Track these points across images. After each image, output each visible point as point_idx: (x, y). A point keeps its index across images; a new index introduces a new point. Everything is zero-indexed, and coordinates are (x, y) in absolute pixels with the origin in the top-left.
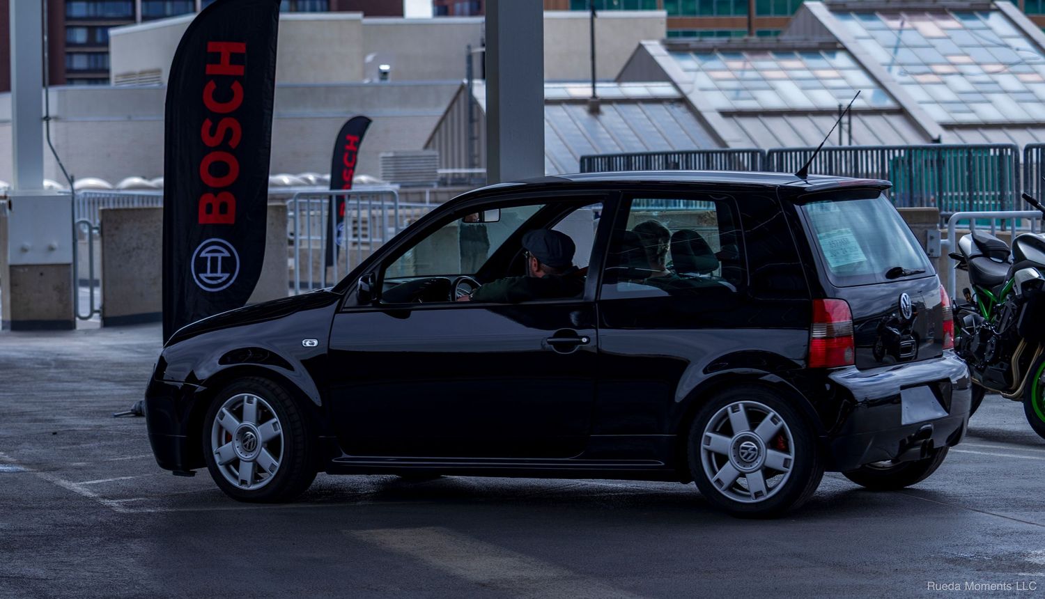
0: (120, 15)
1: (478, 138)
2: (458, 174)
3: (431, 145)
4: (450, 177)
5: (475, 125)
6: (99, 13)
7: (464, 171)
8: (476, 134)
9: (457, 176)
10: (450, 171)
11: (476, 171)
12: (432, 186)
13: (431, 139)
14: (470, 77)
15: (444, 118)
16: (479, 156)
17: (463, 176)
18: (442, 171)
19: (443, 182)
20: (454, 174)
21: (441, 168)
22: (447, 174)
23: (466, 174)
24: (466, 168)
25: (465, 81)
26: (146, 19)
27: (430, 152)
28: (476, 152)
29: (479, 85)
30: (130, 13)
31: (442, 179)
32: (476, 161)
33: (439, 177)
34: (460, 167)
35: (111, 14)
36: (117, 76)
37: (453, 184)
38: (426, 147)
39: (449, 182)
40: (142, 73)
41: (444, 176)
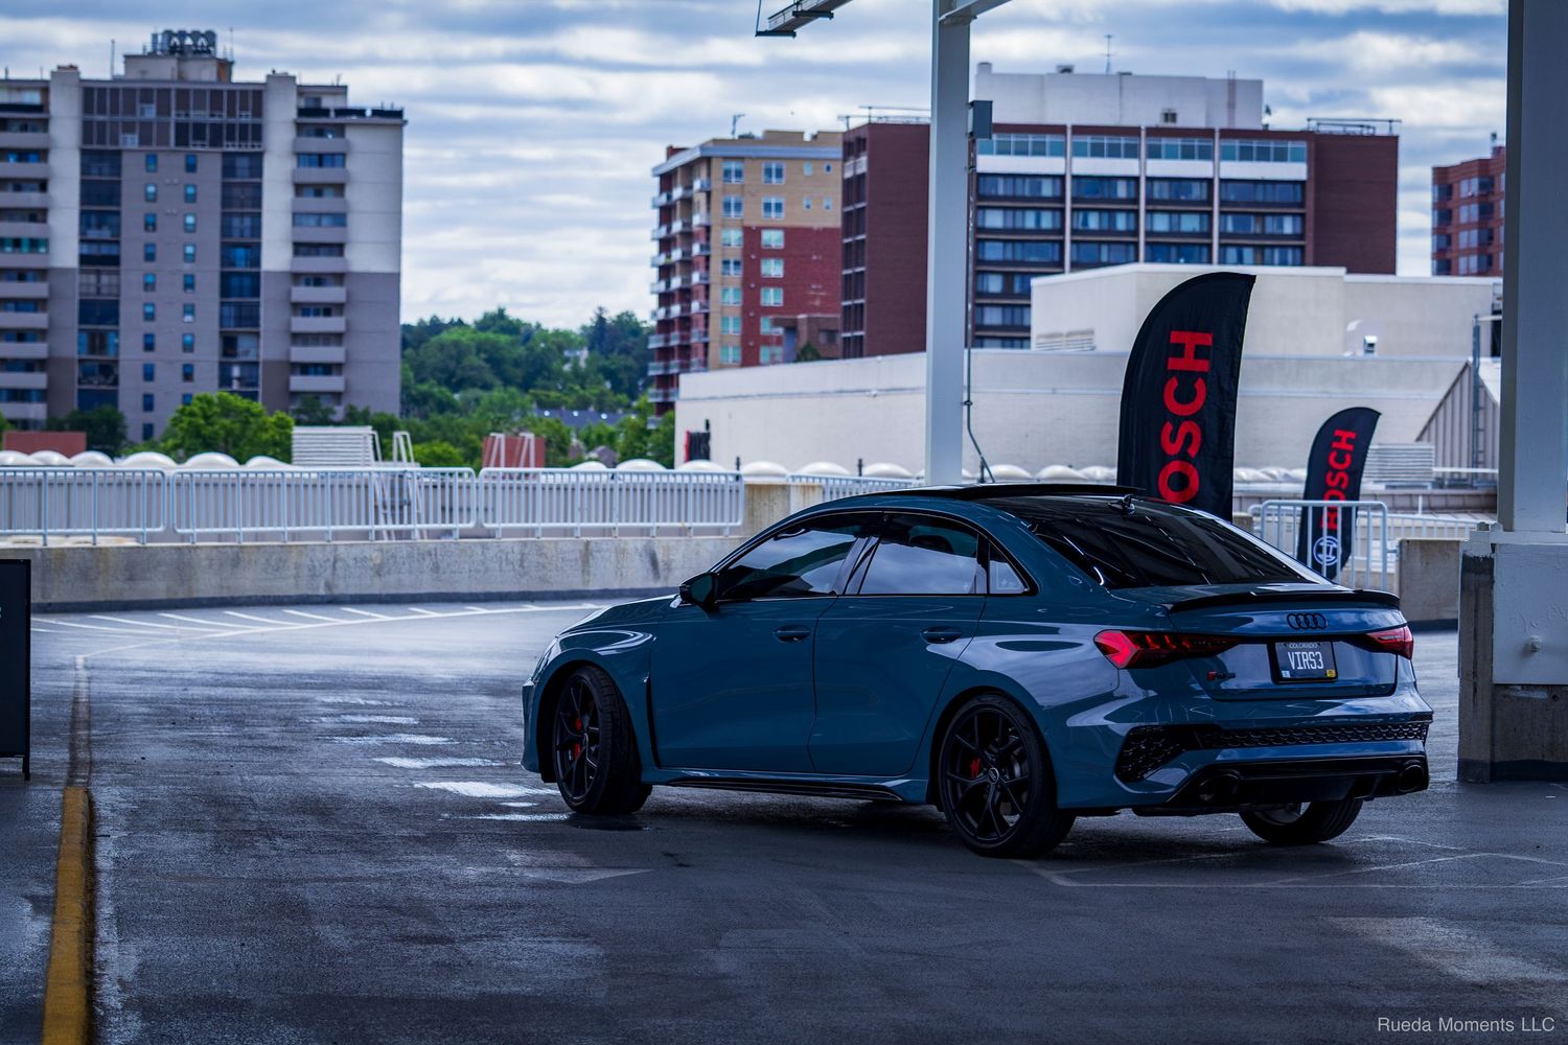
0: (1044, 260)
1: (1484, 430)
2: (1459, 473)
3: (1425, 436)
4: (1448, 476)
5: (1481, 413)
6: (1019, 257)
7: (1465, 470)
8: (1481, 426)
9: (1456, 476)
10: (1448, 470)
11: (1480, 470)
12: (1425, 487)
13: (1426, 428)
14: (1476, 353)
15: (1442, 404)
16: (1484, 452)
17: (1464, 476)
18: (1438, 470)
19: (1439, 483)
20: (1452, 473)
21: (1436, 466)
22: (1444, 473)
23: (1468, 474)
24: (1468, 467)
25: (1471, 359)
26: (1077, 266)
27: (1424, 445)
28: (1481, 448)
29: (1487, 363)
30: (1056, 258)
31: (1438, 479)
32: (1481, 459)
33: (1434, 475)
34: (1460, 466)
35: (1033, 259)
36: (1040, 337)
37: (1450, 486)
38: (1419, 439)
39: (1446, 483)
40: (1070, 334)
41: (1440, 476)
